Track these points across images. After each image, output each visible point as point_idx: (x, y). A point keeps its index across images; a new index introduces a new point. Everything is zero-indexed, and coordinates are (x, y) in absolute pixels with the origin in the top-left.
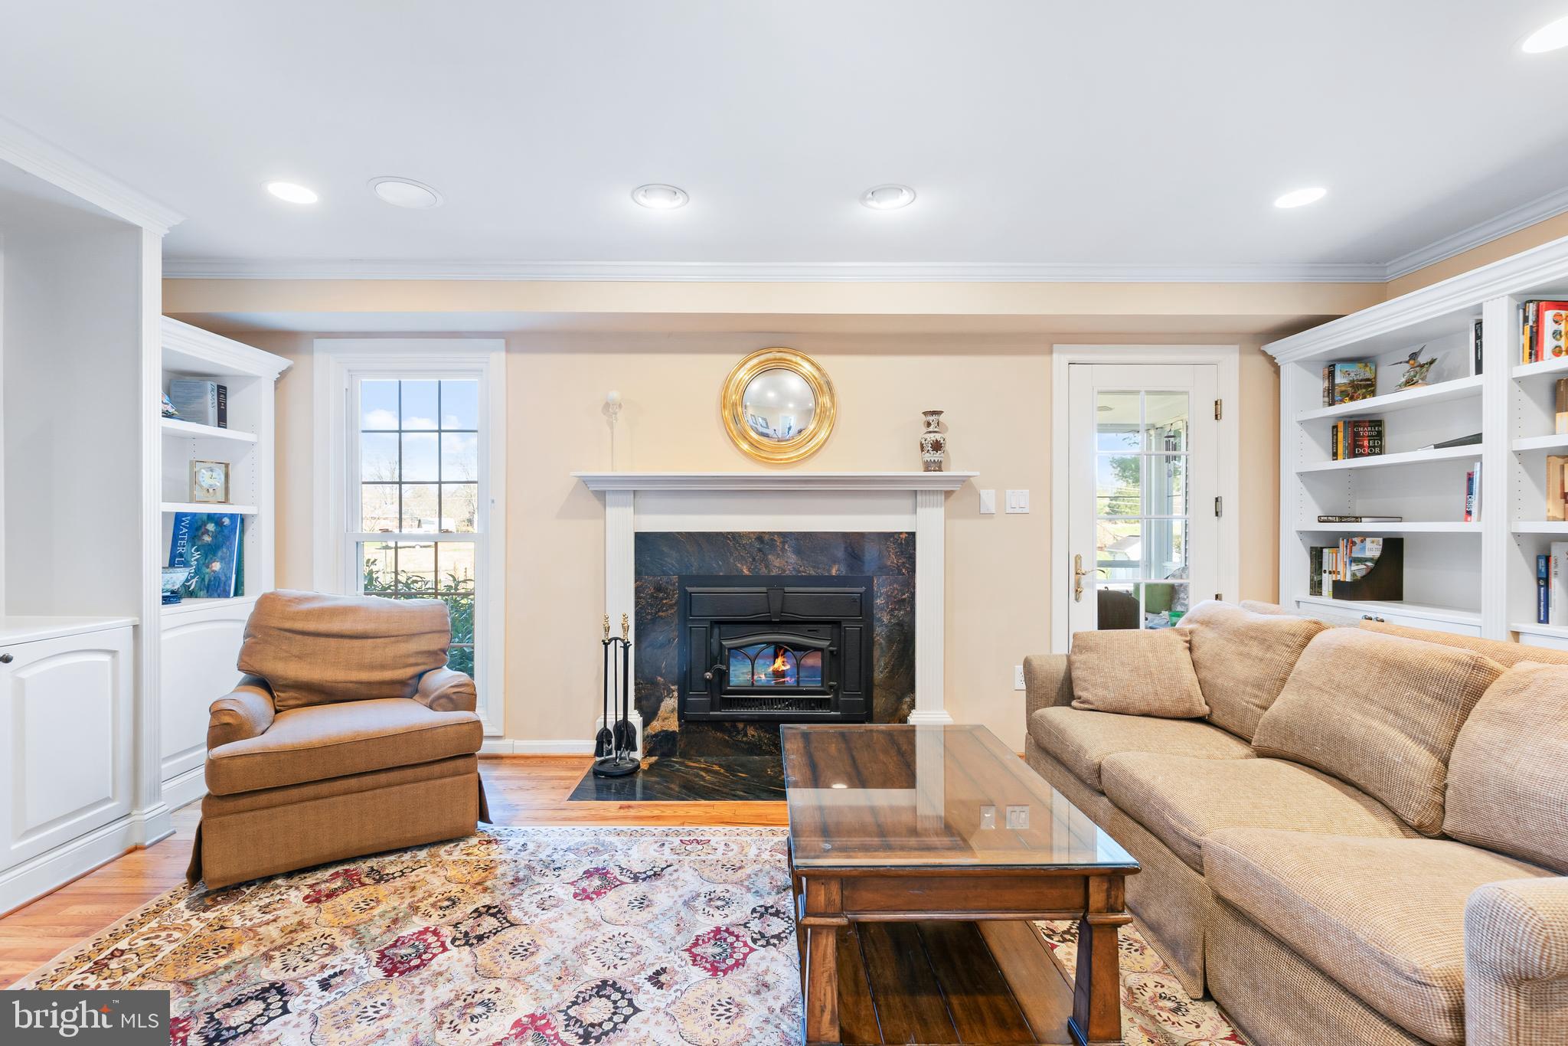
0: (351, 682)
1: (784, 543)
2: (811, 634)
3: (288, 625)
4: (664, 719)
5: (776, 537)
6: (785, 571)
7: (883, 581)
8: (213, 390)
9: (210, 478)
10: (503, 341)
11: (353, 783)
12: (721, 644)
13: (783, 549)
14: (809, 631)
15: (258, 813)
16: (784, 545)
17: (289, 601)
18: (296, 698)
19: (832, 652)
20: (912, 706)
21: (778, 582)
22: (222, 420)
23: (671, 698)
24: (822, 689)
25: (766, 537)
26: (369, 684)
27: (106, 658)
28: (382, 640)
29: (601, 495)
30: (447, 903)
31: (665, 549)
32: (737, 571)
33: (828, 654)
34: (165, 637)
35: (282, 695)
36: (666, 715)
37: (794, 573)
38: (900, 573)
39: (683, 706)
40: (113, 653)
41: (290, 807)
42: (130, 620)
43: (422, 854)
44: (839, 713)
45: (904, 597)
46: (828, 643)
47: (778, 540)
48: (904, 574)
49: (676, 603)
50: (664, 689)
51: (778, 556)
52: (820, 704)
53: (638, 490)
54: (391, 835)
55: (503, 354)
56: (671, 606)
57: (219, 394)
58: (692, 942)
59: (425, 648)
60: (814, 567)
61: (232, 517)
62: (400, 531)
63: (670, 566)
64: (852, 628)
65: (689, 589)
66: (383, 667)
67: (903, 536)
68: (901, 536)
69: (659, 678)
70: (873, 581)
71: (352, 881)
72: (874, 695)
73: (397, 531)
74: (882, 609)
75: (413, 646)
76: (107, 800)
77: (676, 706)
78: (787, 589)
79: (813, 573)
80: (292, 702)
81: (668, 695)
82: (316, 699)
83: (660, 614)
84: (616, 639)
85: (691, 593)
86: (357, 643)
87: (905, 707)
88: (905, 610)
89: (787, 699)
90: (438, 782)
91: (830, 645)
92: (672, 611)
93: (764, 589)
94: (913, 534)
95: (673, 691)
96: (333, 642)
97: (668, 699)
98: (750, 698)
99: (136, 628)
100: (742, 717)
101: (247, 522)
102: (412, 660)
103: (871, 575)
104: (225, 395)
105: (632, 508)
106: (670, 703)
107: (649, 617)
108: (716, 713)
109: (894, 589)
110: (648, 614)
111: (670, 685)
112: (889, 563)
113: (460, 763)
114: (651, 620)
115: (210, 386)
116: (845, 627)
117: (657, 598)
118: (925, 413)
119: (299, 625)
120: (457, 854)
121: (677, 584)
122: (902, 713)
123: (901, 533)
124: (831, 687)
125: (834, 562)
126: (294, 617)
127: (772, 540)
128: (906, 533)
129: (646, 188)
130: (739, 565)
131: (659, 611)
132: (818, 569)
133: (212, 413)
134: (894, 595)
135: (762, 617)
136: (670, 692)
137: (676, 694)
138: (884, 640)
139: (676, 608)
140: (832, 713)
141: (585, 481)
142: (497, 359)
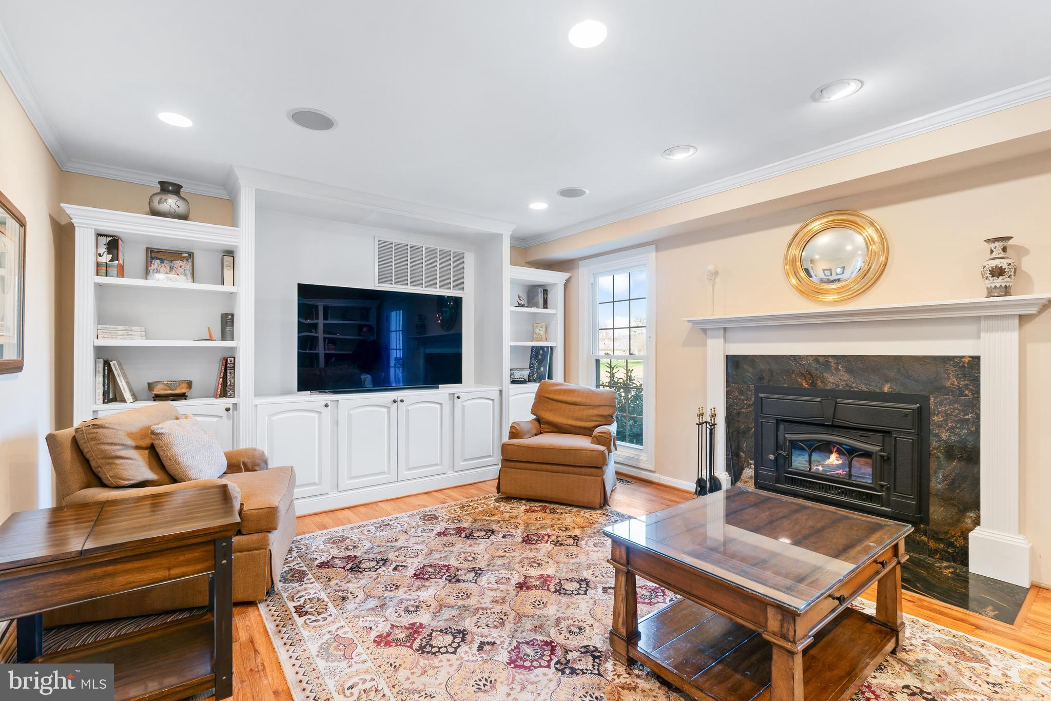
0: (568, 425)
1: (837, 364)
2: (862, 439)
3: (547, 395)
4: (745, 482)
5: (830, 359)
6: (838, 386)
7: (940, 400)
8: (541, 292)
9: (540, 331)
10: (654, 246)
11: (549, 467)
12: (785, 437)
13: (837, 369)
14: (860, 436)
15: (517, 470)
16: (838, 366)
17: (550, 385)
18: (548, 429)
19: (882, 457)
20: (977, 522)
21: (833, 395)
22: (545, 305)
23: (750, 468)
24: (872, 485)
25: (822, 359)
26: (575, 427)
27: (491, 402)
28: (583, 407)
29: (705, 331)
30: (564, 529)
31: (746, 367)
32: (799, 385)
33: (878, 458)
34: (511, 398)
35: (543, 426)
36: (746, 480)
37: (847, 388)
38: (962, 394)
39: (757, 476)
40: (493, 400)
41: (527, 471)
42: (498, 388)
43: (575, 509)
44: (890, 510)
45: (967, 417)
46: (878, 448)
47: (833, 362)
48: (966, 395)
49: (753, 404)
50: (745, 461)
51: (832, 374)
52: (870, 498)
53: (726, 328)
54: (562, 496)
55: (654, 253)
56: (750, 406)
57: (544, 293)
58: (640, 586)
59: (600, 413)
60: (866, 384)
61: (547, 347)
62: (614, 354)
63: (749, 378)
64: (906, 440)
65: (761, 395)
66: (582, 420)
67: (967, 360)
68: (963, 360)
69: (742, 454)
70: (930, 400)
71: (544, 509)
72: (930, 502)
73: (612, 354)
74: (940, 426)
75: (595, 412)
76: (490, 456)
77: (753, 475)
78: (839, 401)
79: (865, 389)
80: (547, 430)
81: (747, 466)
82: (555, 430)
83: (742, 410)
84: (706, 423)
85: (762, 398)
86: (573, 407)
87: (969, 521)
88: (968, 429)
89: (840, 488)
90: (584, 477)
91: (881, 451)
92: (751, 409)
93: (819, 399)
94: (977, 359)
95: (751, 464)
96: (564, 405)
97: (748, 469)
98: (807, 481)
99: (501, 391)
100: (799, 492)
101: (554, 349)
102: (594, 418)
103: (927, 394)
104: (547, 293)
105: (723, 339)
106: (749, 472)
107: (735, 412)
108: (780, 485)
109: (955, 409)
110: (734, 409)
111: (749, 459)
112: (948, 384)
113: (594, 470)
114: (736, 414)
115: (540, 290)
116: (896, 437)
117: (740, 399)
118: (988, 241)
119: (551, 396)
120: (587, 515)
121: (753, 391)
122: (963, 526)
123: (963, 357)
124: (882, 486)
125: (887, 381)
126: (550, 392)
127: (827, 361)
128: (970, 357)
129: (670, 151)
130: (800, 380)
131: (742, 409)
132: (870, 386)
133: (541, 302)
134: (954, 414)
135: (818, 420)
136: (749, 465)
137: (753, 466)
138: (942, 453)
139: (753, 407)
140: (883, 508)
141: (695, 323)
142: (651, 256)
